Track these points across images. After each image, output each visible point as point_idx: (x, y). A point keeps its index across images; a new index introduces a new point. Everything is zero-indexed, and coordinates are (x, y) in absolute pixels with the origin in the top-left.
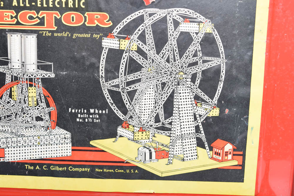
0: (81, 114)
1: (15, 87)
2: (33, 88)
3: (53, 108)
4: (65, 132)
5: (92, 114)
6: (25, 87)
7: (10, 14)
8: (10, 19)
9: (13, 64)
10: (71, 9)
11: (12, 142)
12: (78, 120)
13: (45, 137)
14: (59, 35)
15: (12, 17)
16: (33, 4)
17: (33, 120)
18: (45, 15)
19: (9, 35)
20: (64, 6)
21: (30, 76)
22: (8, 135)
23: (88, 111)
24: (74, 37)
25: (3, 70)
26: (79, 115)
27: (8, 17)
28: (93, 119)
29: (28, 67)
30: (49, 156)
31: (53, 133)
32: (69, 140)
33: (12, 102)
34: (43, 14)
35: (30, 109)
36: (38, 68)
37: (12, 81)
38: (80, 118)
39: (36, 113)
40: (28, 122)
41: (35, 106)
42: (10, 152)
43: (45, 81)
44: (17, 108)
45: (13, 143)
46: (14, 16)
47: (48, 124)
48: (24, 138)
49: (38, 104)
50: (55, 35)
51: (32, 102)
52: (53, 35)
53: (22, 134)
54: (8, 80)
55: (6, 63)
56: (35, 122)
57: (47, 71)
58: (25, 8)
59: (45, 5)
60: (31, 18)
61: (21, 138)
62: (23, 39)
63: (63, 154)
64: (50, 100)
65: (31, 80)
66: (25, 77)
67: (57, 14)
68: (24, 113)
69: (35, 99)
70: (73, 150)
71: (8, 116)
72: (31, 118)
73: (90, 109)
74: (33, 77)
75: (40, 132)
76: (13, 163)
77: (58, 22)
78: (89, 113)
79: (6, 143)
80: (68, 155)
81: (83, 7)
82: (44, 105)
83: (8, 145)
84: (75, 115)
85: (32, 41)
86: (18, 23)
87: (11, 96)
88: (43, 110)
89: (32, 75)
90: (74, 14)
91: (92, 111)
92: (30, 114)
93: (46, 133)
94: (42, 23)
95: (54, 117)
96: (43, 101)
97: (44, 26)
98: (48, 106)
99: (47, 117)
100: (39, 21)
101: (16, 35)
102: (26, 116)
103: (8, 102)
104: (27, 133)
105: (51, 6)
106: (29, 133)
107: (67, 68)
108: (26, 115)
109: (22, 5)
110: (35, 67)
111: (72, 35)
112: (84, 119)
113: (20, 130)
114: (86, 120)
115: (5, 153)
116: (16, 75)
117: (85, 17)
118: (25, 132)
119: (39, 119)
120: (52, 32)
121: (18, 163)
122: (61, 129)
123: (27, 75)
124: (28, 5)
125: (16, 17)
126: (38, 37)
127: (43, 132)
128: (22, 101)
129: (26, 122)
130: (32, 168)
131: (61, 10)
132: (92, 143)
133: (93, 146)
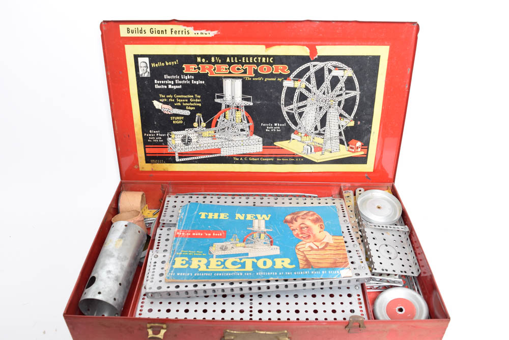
0: (269, 126)
1: (228, 111)
2: (239, 112)
3: (251, 124)
4: (259, 137)
5: (276, 126)
6: (234, 111)
7: (225, 67)
9: (226, 97)
10: (264, 63)
12: (267, 130)
14: (256, 79)
15: (226, 69)
16: (240, 60)
18: (247, 67)
19: (224, 80)
20: (259, 61)
22: (223, 140)
23: (273, 125)
24: (265, 80)
26: (268, 128)
28: (276, 129)
29: (236, 99)
30: (248, 152)
32: (261, 142)
33: (226, 120)
34: (245, 67)
36: (242, 100)
37: (226, 108)
38: (268, 129)
39: (241, 127)
43: (246, 107)
44: (229, 124)
46: (227, 68)
47: (248, 133)
48: (233, 142)
49: (242, 121)
50: (254, 79)
51: (238, 120)
52: (252, 79)
54: (223, 107)
55: (222, 97)
56: (240, 132)
57: (248, 101)
58: (234, 63)
59: (247, 61)
60: (238, 69)
64: (250, 119)
65: (238, 107)
67: (255, 66)
69: (240, 119)
70: (263, 148)
71: (223, 129)
74: (239, 105)
76: (226, 157)
77: (256, 71)
78: (274, 126)
81: (272, 62)
82: (246, 122)
84: (265, 127)
85: (239, 83)
86: (230, 73)
87: (225, 117)
88: (245, 125)
90: (265, 66)
91: (276, 125)
93: (247, 138)
94: (245, 72)
95: (252, 129)
96: (245, 119)
98: (248, 122)
99: (248, 129)
100: (243, 71)
103: (223, 121)
105: (251, 61)
107: (261, 99)
109: (232, 61)
110: (240, 99)
111: (264, 79)
112: (270, 129)
113: (230, 137)
114: (272, 130)
117: (273, 68)
118: (233, 138)
119: (242, 130)
120: (252, 78)
121: (229, 157)
122: (257, 136)
124: (236, 61)
125: (229, 69)
126: (242, 81)
127: (245, 138)
128: (232, 120)
130: (238, 159)
131: (258, 64)
132: (275, 144)
133: (275, 146)
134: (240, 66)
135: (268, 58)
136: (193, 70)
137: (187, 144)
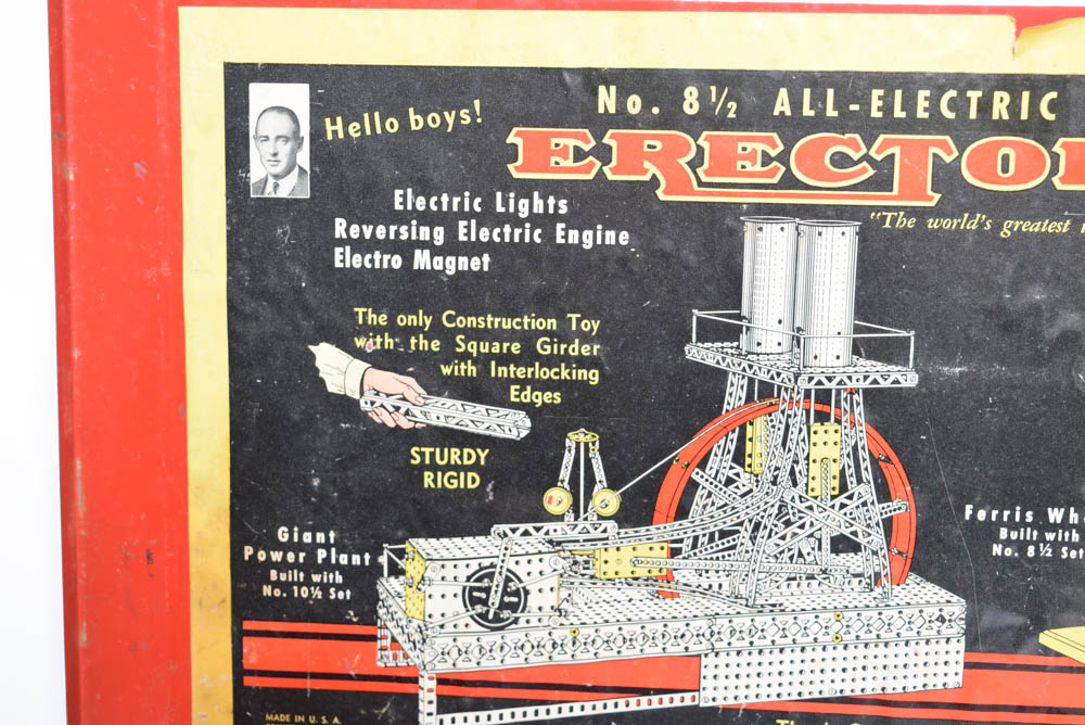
0: (1012, 525)
1: (760, 422)
2: (831, 426)
3: (901, 506)
4: (945, 595)
5: (1054, 528)
6: (798, 422)
7: (760, 147)
8: (758, 168)
9: (758, 336)
10: (1001, 127)
11: (732, 632)
12: (997, 549)
13: (864, 614)
14: (948, 224)
15: (767, 160)
16: (854, 107)
17: (820, 548)
18: (896, 150)
19: (749, 228)
20: (973, 114)
21: (820, 383)
22: (717, 606)
23: (1041, 516)
24: (1005, 233)
25: (719, 357)
26: (1003, 534)
27: (752, 157)
28: (1056, 545)
29: (815, 346)
30: (872, 688)
31: (897, 600)
32: (958, 628)
33: (745, 479)
34: (887, 146)
35: (810, 508)
36: (856, 351)
37: (749, 399)
38: (1007, 543)
39: (834, 523)
40: (800, 555)
41: (833, 497)
42: (722, 672)
43: (878, 401)
44: (762, 504)
45: (738, 635)
46: (773, 153)
47: (876, 564)
48: (780, 618)
49: (843, 488)
50: (932, 224)
51: (821, 481)
52: (921, 224)
53: (772, 601)
54: (735, 395)
55: (732, 333)
56: (827, 557)
57: (888, 360)
58: (820, 123)
59: (899, 113)
60: (841, 160)
61: (768, 619)
62: (803, 241)
63: (930, 681)
64: (895, 473)
65: (824, 396)
66: (803, 384)
67: (943, 145)
68: (788, 523)
69: (835, 470)
70: (968, 666)
71: (724, 534)
72: (812, 540)
73: (1050, 510)
74: (833, 385)
75: (844, 595)
77: (946, 177)
78: (1042, 525)
79: (708, 635)
80: (950, 686)
81: (1050, 117)
82: (867, 491)
83: (717, 645)
84: (989, 531)
85: (838, 248)
86: (789, 182)
87: (739, 457)
88: (865, 513)
89: (830, 379)
90: (1009, 147)
91: (1055, 515)
92: (812, 524)
93: (867, 598)
94: (881, 182)
95: (906, 538)
96: (868, 475)
97: (891, 190)
98: (884, 494)
99: (878, 539)
100: (871, 172)
101: (776, 227)
102: (795, 534)
103: (729, 481)
104: (792, 599)
105: (922, 114)
106: (803, 598)
107: (969, 349)
108: (794, 529)
109: (807, 112)
110: (842, 346)
111: (998, 227)
112: (1021, 546)
113: (767, 588)
114: (1031, 551)
115: (704, 672)
116: (766, 378)
117: (1055, 158)
119: (843, 544)
120: (921, 214)
121: (750, 713)
122: (929, 586)
123: (811, 379)
124: (831, 112)
125: (783, 158)
127: (855, 595)
128: (784, 476)
129: (791, 558)
131: (962, 132)
132: (1045, 638)
133: (1047, 651)
134: (850, 144)
135: (1026, 95)
136: (569, 163)
137: (495, 623)
